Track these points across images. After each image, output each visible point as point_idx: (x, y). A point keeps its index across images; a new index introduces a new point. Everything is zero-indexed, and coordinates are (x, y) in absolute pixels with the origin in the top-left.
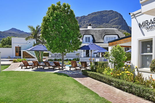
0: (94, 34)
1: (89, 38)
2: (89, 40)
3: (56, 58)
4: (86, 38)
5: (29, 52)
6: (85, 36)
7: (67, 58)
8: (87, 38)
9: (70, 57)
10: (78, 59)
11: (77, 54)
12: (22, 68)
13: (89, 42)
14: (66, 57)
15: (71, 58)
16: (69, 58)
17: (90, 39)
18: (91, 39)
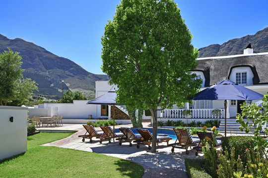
0: (257, 65)
1: (246, 73)
2: (246, 79)
3: (170, 120)
4: (237, 74)
5: (123, 108)
6: (236, 71)
7: (193, 120)
8: (240, 74)
9: (200, 118)
10: (216, 122)
11: (213, 111)
12: (83, 140)
13: (246, 83)
14: (192, 118)
15: (200, 120)
16: (197, 120)
17: (246, 76)
18: (250, 75)
